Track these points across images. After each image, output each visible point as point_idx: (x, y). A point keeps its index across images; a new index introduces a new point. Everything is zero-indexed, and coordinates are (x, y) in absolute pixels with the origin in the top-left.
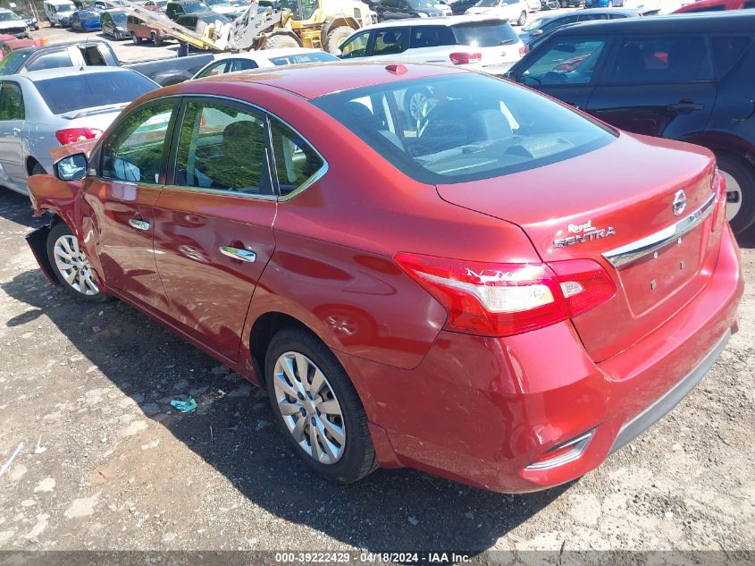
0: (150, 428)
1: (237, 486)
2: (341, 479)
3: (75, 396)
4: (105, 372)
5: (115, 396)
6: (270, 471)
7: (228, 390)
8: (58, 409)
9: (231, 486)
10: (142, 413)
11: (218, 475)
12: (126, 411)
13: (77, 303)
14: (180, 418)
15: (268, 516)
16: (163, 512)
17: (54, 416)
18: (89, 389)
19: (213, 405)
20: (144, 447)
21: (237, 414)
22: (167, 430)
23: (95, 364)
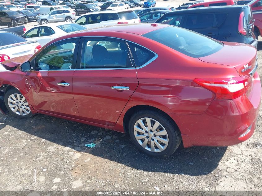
0: (83, 155)
1: (128, 166)
2: (165, 156)
3: (43, 150)
4: (50, 140)
5: (60, 147)
6: (136, 159)
7: (103, 138)
8: (40, 156)
9: (126, 166)
10: (76, 151)
11: (119, 164)
12: (69, 151)
13: (18, 119)
14: (92, 150)
15: (145, 172)
16: (109, 179)
17: (40, 158)
18: (48, 147)
19: (101, 143)
20: (86, 161)
21: (112, 145)
22: (90, 154)
23: (43, 138)
